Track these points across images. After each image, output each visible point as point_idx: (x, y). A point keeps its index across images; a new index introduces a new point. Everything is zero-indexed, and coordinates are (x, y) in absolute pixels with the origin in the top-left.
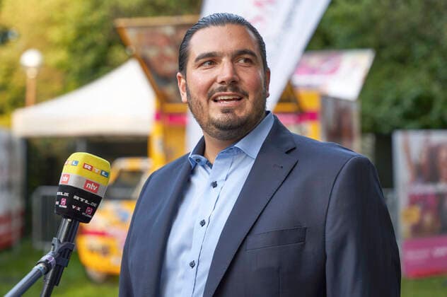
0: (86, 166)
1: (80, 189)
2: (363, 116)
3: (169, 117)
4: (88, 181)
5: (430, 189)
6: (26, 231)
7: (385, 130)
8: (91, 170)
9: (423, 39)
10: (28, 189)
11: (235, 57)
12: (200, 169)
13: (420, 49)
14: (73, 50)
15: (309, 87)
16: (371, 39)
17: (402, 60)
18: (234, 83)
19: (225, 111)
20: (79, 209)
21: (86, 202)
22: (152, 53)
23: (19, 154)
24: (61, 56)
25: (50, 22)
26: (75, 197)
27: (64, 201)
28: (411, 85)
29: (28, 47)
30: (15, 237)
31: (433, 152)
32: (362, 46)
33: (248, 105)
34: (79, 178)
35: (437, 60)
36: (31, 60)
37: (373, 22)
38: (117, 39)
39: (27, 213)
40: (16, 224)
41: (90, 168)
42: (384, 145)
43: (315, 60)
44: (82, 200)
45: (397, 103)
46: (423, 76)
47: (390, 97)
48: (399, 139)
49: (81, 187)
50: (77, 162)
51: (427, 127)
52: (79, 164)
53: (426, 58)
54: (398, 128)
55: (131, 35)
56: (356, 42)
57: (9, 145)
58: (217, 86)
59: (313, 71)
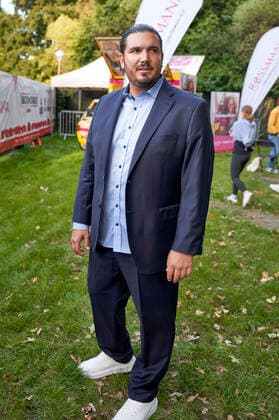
2: (198, 84)
3: (115, 80)
5: (224, 116)
6: (56, 127)
7: (208, 90)
9: (227, 51)
10: (57, 111)
11: (149, 49)
12: (127, 99)
13: (226, 55)
14: (77, 51)
15: (177, 70)
16: (205, 50)
17: (217, 60)
18: (148, 63)
19: (144, 75)
22: (110, 53)
23: (54, 94)
24: (72, 53)
25: (69, 38)
28: (220, 71)
29: (59, 49)
30: (52, 130)
31: (227, 101)
32: (201, 54)
33: (153, 72)
35: (232, 61)
36: (59, 54)
37: (207, 43)
38: (96, 47)
39: (56, 120)
40: (52, 125)
42: (207, 96)
43: (180, 58)
45: (214, 79)
46: (225, 67)
47: (211, 76)
48: (213, 94)
51: (225, 90)
53: (227, 60)
54: (214, 90)
55: (101, 44)
56: (198, 52)
57: (50, 91)
58: (139, 64)
59: (179, 63)
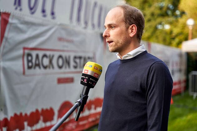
0: (95, 68)
1: (92, 76)
4: (95, 73)
8: (97, 69)
20: (91, 83)
21: (94, 81)
26: (90, 79)
27: (85, 80)
30: (182, 90)
34: (92, 72)
36: (190, 23)
41: (96, 68)
44: (93, 80)
49: (93, 75)
50: (91, 66)
52: (92, 67)
